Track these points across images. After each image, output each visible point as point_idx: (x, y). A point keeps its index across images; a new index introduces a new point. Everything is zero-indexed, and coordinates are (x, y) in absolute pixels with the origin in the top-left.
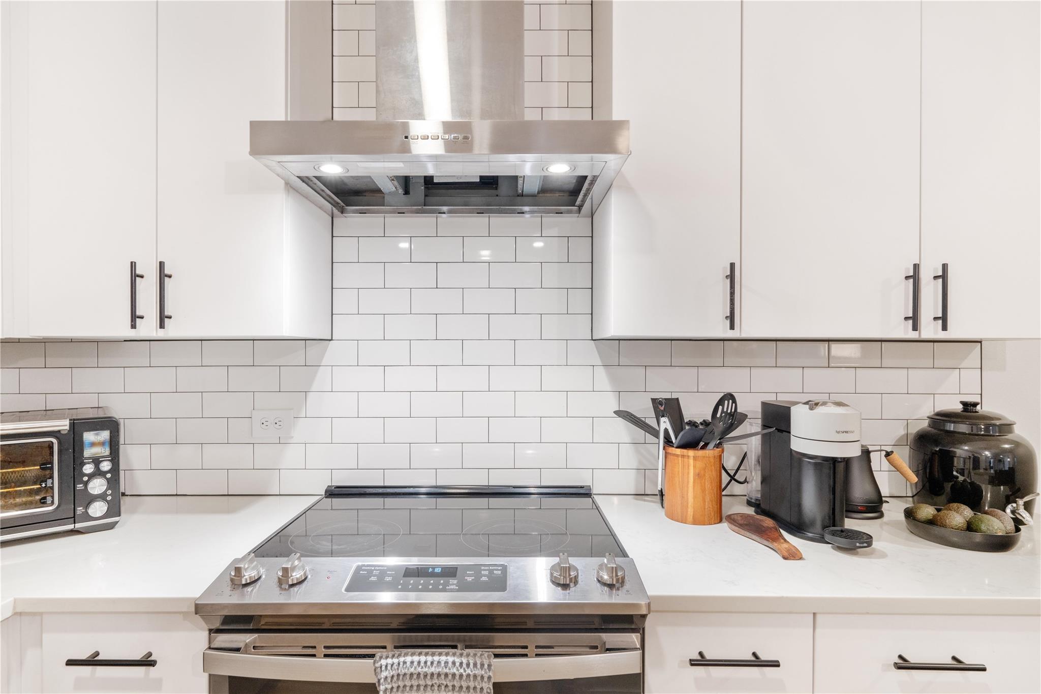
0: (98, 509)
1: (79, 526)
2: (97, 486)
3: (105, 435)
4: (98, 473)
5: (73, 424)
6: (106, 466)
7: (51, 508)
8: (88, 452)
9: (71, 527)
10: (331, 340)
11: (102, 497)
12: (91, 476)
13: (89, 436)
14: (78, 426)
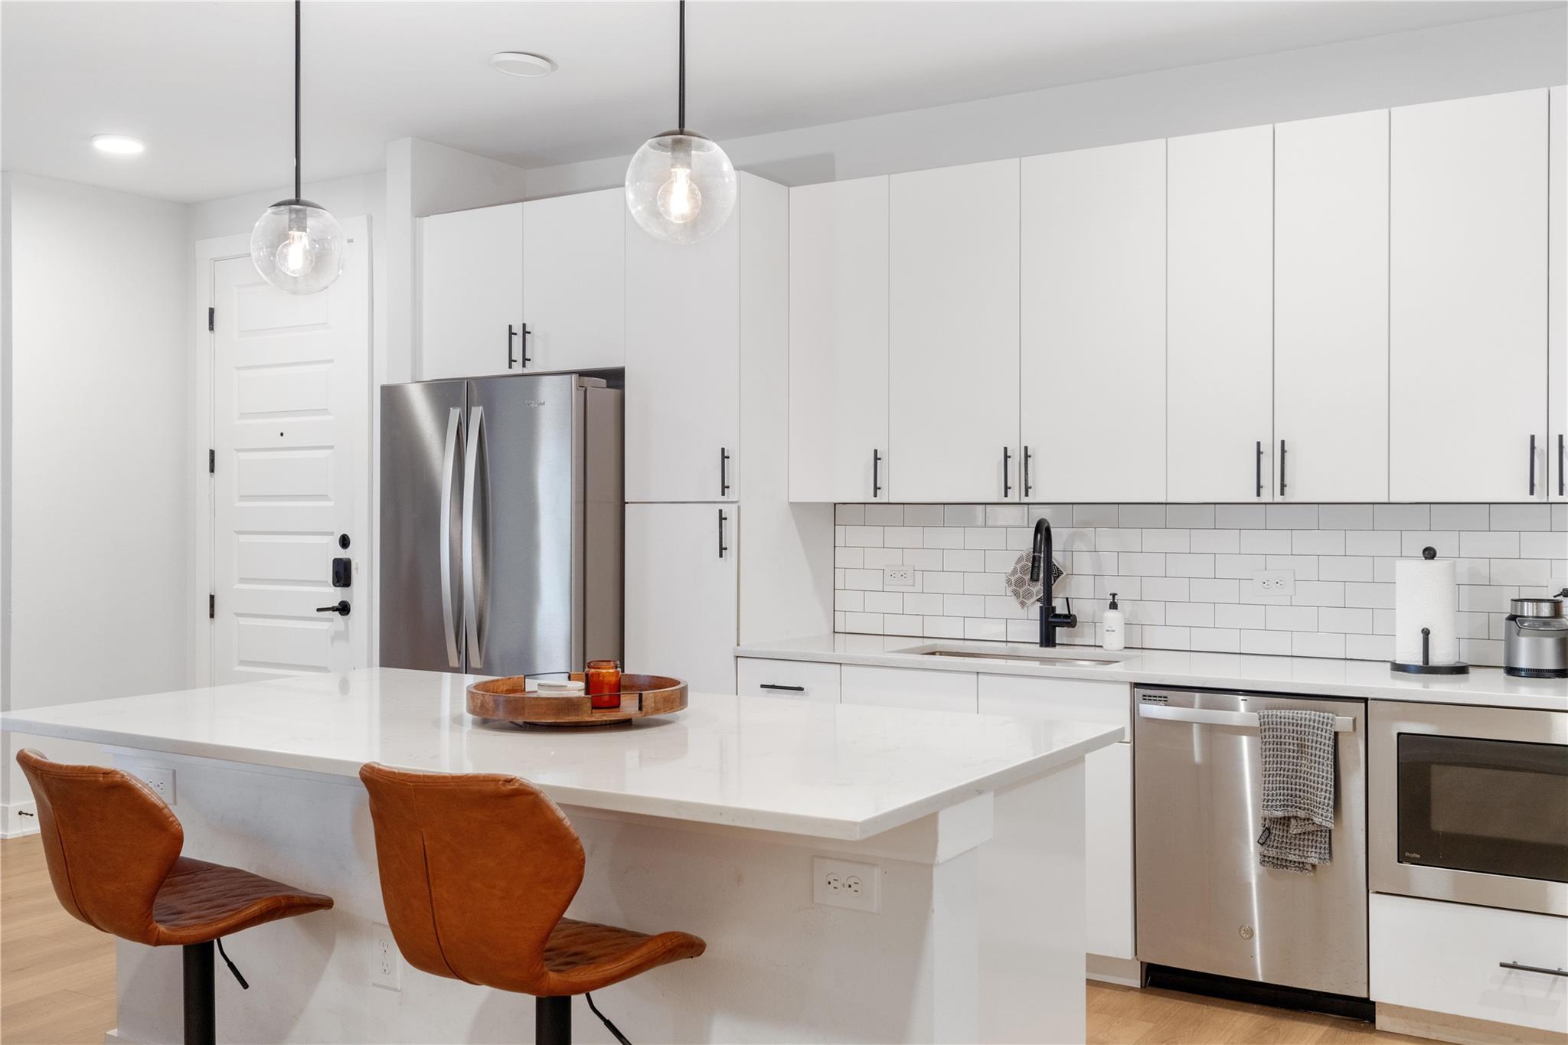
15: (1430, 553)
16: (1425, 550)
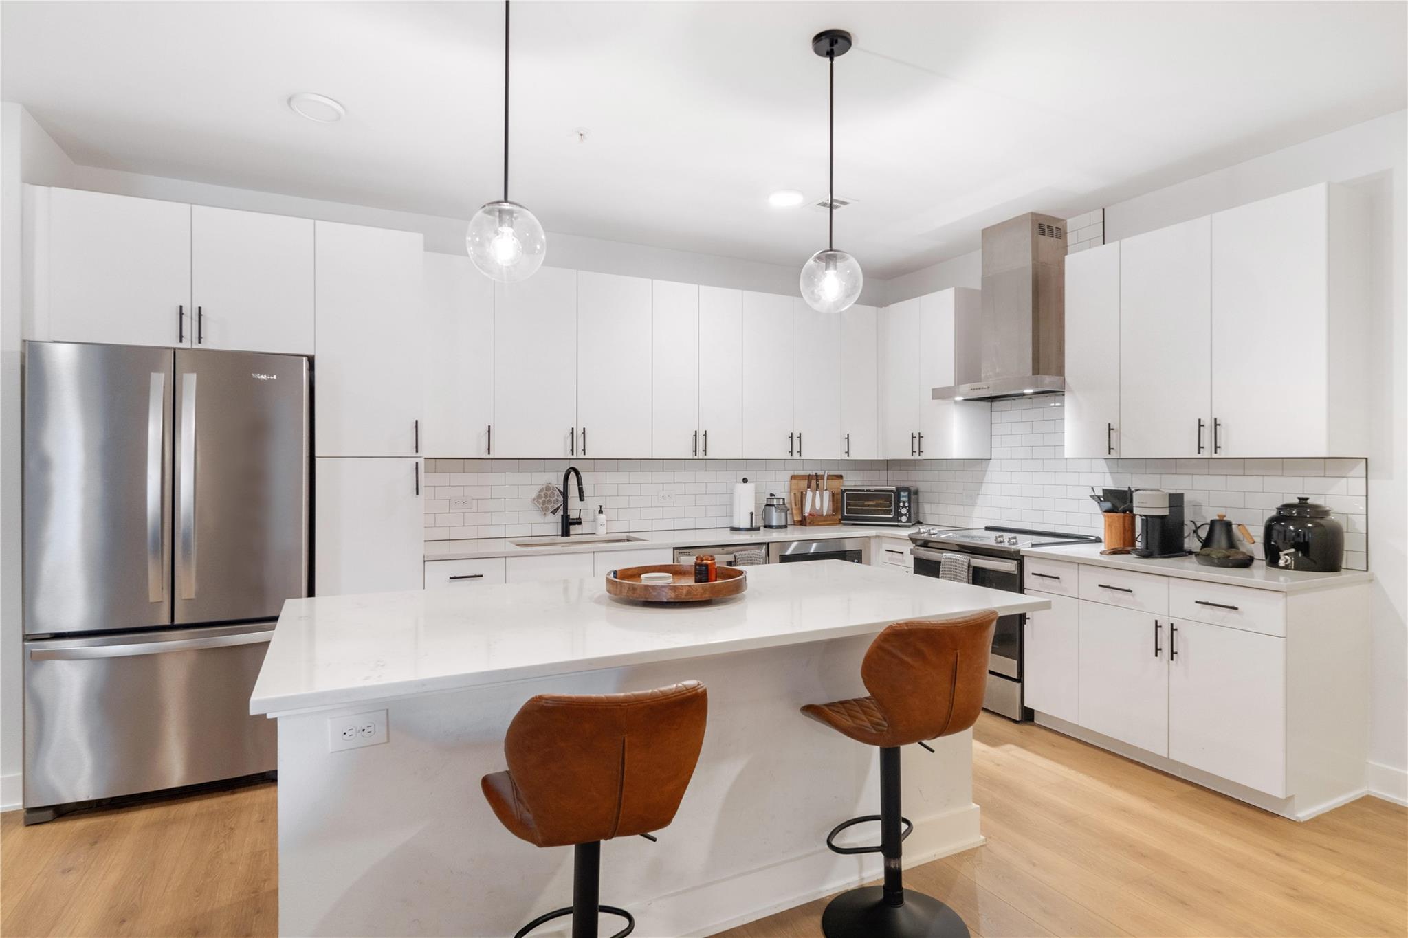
0: (904, 519)
1: (899, 524)
2: (904, 511)
3: (907, 493)
4: (904, 506)
5: (897, 489)
6: (907, 504)
7: (891, 516)
8: (902, 499)
9: (897, 523)
10: (991, 459)
11: (905, 515)
12: (903, 507)
13: (902, 493)
14: (899, 490)
15: (745, 481)
16: (744, 479)
